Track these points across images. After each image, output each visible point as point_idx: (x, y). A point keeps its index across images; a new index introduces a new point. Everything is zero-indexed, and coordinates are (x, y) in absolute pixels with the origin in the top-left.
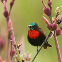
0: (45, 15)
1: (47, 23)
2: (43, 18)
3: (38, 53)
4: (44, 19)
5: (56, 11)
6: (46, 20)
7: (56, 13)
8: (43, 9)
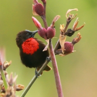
0: (36, 14)
1: (38, 27)
2: (33, 19)
3: (36, 77)
4: (34, 22)
5: (66, 16)
6: (36, 22)
7: (68, 18)
8: (33, 5)
